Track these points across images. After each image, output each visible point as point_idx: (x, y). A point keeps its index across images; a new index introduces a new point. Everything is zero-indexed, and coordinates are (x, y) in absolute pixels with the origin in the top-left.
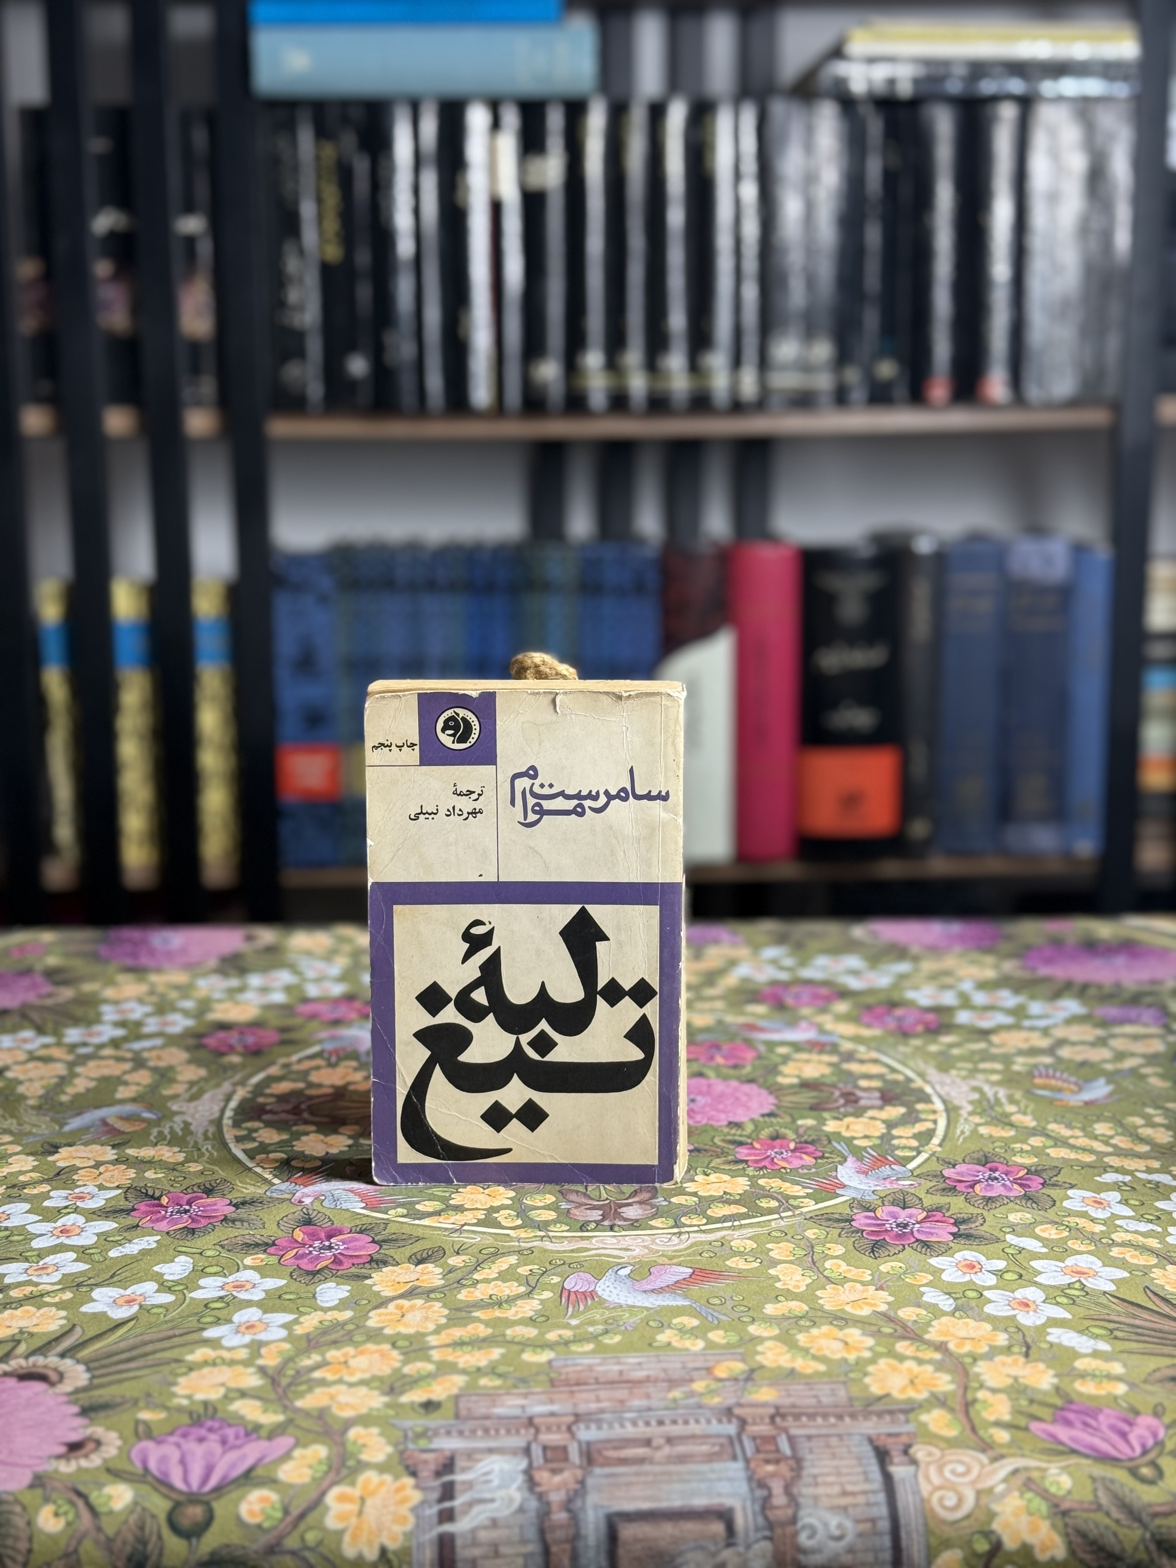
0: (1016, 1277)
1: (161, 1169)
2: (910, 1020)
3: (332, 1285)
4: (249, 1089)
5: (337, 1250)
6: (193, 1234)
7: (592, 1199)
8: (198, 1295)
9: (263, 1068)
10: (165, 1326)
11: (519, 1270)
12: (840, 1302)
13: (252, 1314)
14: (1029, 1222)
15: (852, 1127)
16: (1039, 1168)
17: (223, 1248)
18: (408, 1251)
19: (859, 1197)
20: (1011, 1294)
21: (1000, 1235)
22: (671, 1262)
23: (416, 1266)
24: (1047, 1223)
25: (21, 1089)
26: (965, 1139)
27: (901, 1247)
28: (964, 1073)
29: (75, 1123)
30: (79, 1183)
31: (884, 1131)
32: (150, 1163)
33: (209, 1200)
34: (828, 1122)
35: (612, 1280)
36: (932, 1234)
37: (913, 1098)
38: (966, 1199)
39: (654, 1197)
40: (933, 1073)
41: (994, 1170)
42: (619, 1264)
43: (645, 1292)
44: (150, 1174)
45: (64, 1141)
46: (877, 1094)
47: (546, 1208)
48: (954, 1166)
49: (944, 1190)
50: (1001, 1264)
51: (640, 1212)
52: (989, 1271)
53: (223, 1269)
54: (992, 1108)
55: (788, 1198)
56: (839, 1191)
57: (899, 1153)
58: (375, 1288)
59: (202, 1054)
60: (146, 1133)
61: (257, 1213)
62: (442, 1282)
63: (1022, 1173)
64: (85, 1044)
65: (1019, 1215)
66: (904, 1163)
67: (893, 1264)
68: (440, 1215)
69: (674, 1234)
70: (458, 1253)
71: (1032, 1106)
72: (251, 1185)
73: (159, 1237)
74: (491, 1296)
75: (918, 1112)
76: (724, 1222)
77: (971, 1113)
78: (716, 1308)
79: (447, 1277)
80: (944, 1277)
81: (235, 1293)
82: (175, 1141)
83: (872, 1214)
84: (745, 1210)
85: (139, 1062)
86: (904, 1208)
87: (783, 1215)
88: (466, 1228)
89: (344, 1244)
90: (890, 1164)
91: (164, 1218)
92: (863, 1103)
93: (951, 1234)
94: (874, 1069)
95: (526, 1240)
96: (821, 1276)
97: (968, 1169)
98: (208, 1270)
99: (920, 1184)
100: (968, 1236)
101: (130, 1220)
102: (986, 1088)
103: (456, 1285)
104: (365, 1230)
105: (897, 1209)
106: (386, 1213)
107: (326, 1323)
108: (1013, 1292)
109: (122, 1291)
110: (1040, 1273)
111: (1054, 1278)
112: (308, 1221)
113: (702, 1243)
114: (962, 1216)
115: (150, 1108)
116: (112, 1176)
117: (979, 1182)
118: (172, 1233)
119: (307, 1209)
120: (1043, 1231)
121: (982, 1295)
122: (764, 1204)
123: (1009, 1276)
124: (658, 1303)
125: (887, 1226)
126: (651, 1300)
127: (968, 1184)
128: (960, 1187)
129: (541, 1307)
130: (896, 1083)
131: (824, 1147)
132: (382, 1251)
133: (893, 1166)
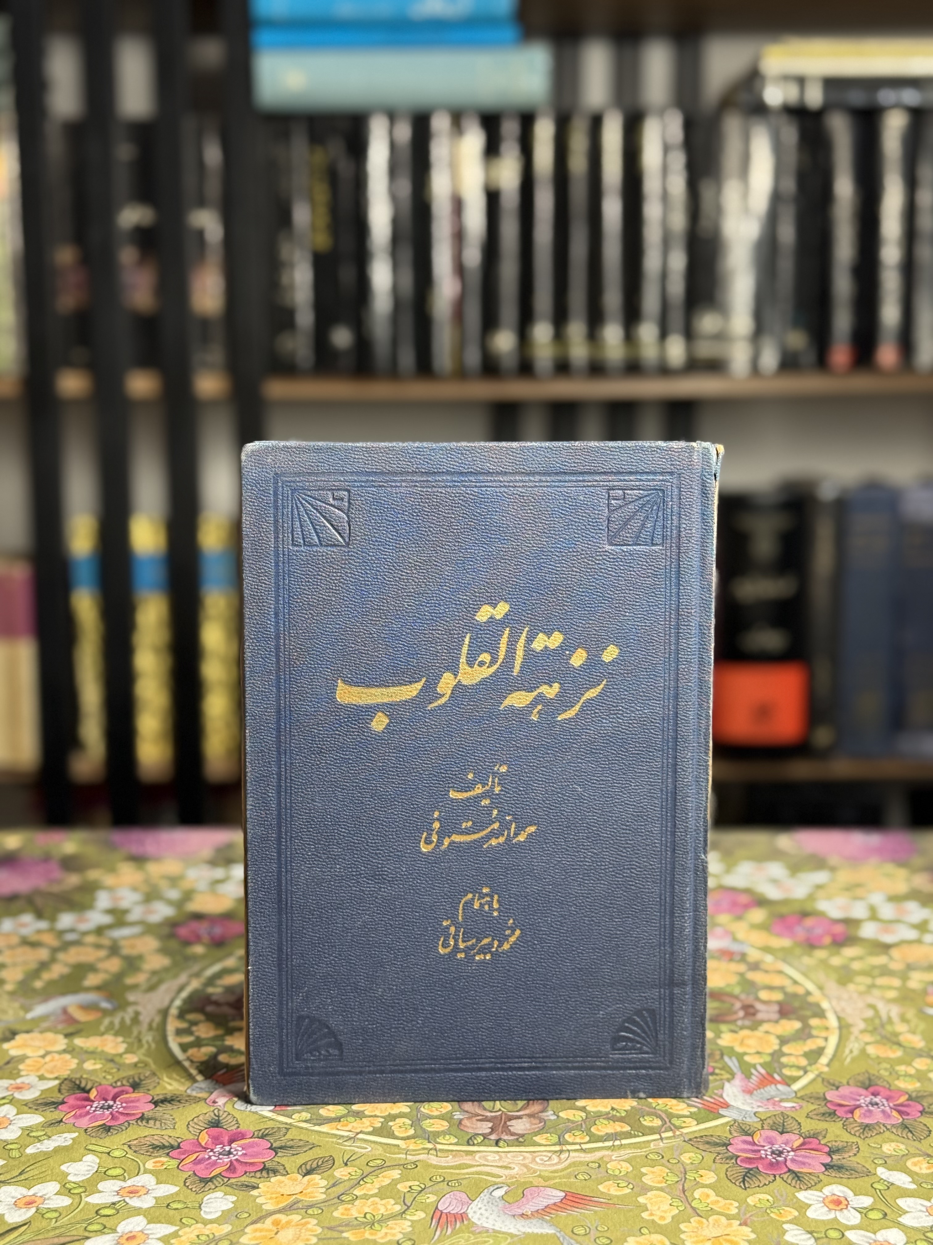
0: (881, 1216)
1: (100, 1059)
2: (819, 931)
3: (219, 1194)
4: (202, 980)
5: (235, 1156)
6: (109, 1131)
7: (485, 1109)
8: (95, 1199)
9: (220, 960)
10: (51, 1234)
11: (399, 1186)
12: (701, 1238)
13: (135, 1224)
14: (902, 1153)
15: (747, 1042)
16: (920, 1094)
17: (130, 1148)
18: (301, 1159)
19: (739, 1119)
20: (872, 1236)
21: (871, 1167)
22: (547, 1184)
23: (304, 1176)
24: (920, 1156)
25: (5, 974)
26: (853, 1060)
27: (772, 1178)
28: (862, 988)
29: (40, 1010)
30: (22, 1073)
31: (776, 1047)
32: (92, 1054)
33: (134, 1095)
34: (723, 1035)
35: (485, 1201)
36: (804, 1163)
37: (808, 1013)
38: (844, 1125)
39: (544, 1110)
40: (832, 986)
41: (875, 1094)
42: (496, 1184)
43: (514, 1216)
44: (89, 1066)
45: (25, 1028)
46: (776, 1008)
47: (442, 1117)
48: (837, 1088)
49: (824, 1114)
50: (866, 1201)
51: (528, 1126)
52: (854, 1209)
53: (125, 1171)
54: (883, 1026)
55: (671, 1116)
56: (722, 1112)
57: (787, 1072)
58: (258, 1200)
59: (174, 944)
60: (99, 1022)
61: (171, 1112)
62: (324, 1196)
63: (903, 1099)
64: (72, 930)
65: (893, 1145)
66: (789, 1082)
67: (761, 1196)
68: (340, 1121)
69: (556, 1152)
70: (346, 1164)
71: (922, 1026)
72: (176, 1080)
73: (75, 1135)
74: (366, 1213)
75: (810, 1027)
76: (605, 1140)
77: (862, 1032)
78: (580, 1239)
79: (329, 1190)
80: (811, 1213)
81: (127, 1199)
82: (123, 1031)
83: (749, 1139)
84: (627, 1128)
85: (114, 950)
86: (782, 1133)
87: (664, 1135)
88: (361, 1136)
89: (243, 1149)
90: (775, 1082)
91: (88, 1113)
92: (760, 1016)
93: (823, 1164)
94: (777, 981)
95: (416, 1152)
96: (689, 1206)
97: (851, 1093)
98: (110, 1172)
99: (801, 1107)
100: (840, 1168)
101: (57, 1115)
102: (881, 1006)
103: (336, 1200)
104: (267, 1135)
105: (775, 1134)
106: (290, 1117)
107: (203, 1238)
108: (875, 1233)
109: (24, 1191)
110: (906, 1212)
111: (918, 1219)
112: (216, 1124)
113: (581, 1163)
114: (836, 1144)
115: (110, 997)
116: (55, 1066)
117: (859, 1106)
118: (90, 1129)
119: (219, 1110)
120: (915, 1164)
121: (843, 1235)
122: (647, 1122)
123: (875, 1215)
124: (523, 1230)
125: (763, 1152)
126: (519, 1226)
127: (847, 1108)
128: (840, 1112)
129: (410, 1229)
130: (795, 996)
131: (716, 1062)
132: (276, 1159)
133: (780, 1087)
